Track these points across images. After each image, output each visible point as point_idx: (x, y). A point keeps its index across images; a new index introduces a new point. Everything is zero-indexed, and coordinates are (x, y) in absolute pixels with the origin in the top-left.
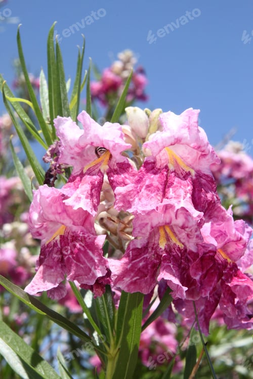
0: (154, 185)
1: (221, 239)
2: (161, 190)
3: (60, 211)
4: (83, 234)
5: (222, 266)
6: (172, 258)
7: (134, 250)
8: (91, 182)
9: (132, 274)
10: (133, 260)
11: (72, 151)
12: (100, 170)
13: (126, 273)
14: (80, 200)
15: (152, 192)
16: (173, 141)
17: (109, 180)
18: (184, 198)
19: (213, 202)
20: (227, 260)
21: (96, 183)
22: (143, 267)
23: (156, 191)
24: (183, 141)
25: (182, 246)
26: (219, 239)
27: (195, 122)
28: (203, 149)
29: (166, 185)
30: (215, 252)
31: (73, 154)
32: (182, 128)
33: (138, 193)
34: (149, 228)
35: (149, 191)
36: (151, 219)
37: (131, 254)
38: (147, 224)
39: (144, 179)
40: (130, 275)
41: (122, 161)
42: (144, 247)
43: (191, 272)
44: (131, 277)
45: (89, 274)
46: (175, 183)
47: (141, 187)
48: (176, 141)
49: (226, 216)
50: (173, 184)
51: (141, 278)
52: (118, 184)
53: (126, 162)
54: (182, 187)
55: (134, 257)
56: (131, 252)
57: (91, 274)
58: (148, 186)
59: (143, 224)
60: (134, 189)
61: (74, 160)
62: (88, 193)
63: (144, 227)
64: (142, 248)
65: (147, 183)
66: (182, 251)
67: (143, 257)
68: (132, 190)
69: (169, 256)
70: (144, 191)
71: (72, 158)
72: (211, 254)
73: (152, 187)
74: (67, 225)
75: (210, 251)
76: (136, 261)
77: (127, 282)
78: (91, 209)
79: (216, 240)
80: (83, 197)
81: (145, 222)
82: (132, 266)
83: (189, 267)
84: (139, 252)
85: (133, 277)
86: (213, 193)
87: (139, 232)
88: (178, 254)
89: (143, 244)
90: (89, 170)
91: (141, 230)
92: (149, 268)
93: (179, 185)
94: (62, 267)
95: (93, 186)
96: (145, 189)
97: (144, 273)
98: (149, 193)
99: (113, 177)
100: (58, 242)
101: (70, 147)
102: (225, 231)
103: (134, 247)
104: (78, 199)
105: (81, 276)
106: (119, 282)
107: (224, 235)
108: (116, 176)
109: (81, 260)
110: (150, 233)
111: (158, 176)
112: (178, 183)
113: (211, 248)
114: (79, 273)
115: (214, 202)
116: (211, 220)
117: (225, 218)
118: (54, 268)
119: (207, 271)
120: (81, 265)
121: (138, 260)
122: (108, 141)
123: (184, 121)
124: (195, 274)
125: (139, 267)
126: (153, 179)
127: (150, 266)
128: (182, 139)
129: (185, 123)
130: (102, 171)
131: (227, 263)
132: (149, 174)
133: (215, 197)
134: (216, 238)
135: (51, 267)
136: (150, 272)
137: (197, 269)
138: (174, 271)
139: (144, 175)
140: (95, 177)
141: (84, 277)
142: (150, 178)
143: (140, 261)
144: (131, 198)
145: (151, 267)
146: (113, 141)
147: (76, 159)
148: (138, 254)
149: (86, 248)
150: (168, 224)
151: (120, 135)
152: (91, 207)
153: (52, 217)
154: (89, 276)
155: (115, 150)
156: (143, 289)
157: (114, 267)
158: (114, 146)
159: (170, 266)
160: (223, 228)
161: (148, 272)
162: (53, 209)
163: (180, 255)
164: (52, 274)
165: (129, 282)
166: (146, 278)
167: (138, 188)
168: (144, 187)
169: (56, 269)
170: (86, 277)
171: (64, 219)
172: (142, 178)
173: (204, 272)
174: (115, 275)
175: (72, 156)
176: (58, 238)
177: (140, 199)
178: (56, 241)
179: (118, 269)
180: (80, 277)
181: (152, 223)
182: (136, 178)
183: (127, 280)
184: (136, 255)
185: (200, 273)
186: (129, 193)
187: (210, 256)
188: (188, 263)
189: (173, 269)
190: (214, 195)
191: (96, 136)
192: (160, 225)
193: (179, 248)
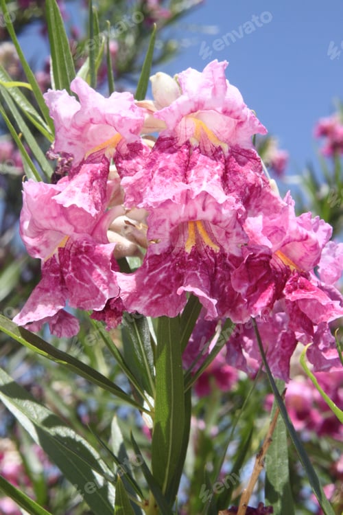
0: (169, 167)
1: (276, 238)
2: (180, 174)
3: (55, 214)
4: (87, 243)
5: (281, 276)
6: (200, 264)
7: (151, 257)
8: (91, 171)
9: (151, 291)
10: (150, 271)
11: (69, 134)
12: (104, 155)
13: (143, 289)
14: (74, 195)
15: (167, 177)
16: (192, 106)
17: (117, 167)
18: (208, 180)
19: (256, 186)
20: (288, 266)
21: (99, 172)
22: (164, 280)
23: (173, 176)
24: (206, 106)
25: (216, 249)
26: (274, 238)
27: (220, 78)
28: (237, 114)
29: (187, 167)
30: (269, 256)
31: (70, 138)
32: (203, 87)
33: (150, 180)
34: (167, 225)
35: (164, 175)
36: (170, 213)
37: (148, 264)
38: (164, 221)
39: (157, 161)
40: (148, 293)
41: (133, 141)
42: (165, 253)
43: (234, 283)
44: (149, 295)
45: (97, 297)
46: (198, 163)
47: (153, 172)
48: (197, 105)
49: (280, 205)
50: (196, 163)
51: (164, 295)
52: (127, 172)
53: (138, 142)
54: (207, 166)
55: (152, 268)
56: (147, 262)
57: (99, 296)
58: (162, 170)
59: (159, 221)
60: (145, 176)
61: (72, 146)
62: (85, 185)
63: (160, 225)
64: (161, 255)
65: (161, 165)
66: (218, 256)
67: (163, 266)
68: (142, 177)
69: (196, 262)
70: (157, 178)
71: (70, 144)
72: (263, 258)
73: (168, 171)
74: (67, 233)
75: (262, 255)
76: (154, 272)
77: (145, 302)
78: (90, 206)
79: (269, 240)
80: (78, 190)
81: (162, 217)
82: (149, 280)
83: (230, 275)
84: (157, 261)
85: (153, 295)
86: (258, 174)
87: (154, 232)
88: (210, 260)
89: (162, 250)
90: (90, 156)
91: (157, 229)
92: (173, 281)
93: (203, 165)
94: (62, 290)
95: (94, 177)
96: (159, 173)
97: (166, 287)
98: (164, 178)
99: (122, 163)
100: (57, 257)
101: (65, 128)
102: (283, 227)
103: (151, 253)
104: (71, 194)
105: (88, 299)
106: (134, 303)
107: (280, 232)
108: (125, 162)
109: (85, 278)
110: (171, 234)
111: (175, 155)
112: (203, 163)
113: (262, 251)
114: (84, 296)
115: (260, 186)
116: (261, 213)
117: (279, 208)
118: (51, 291)
119: (258, 282)
120: (86, 285)
121: (157, 271)
122: (113, 114)
123: (208, 78)
124: (239, 286)
125: (158, 280)
126: (168, 161)
127: (173, 278)
128: (204, 102)
129: (208, 80)
130: (107, 156)
131: (289, 271)
132: (164, 154)
133: (261, 180)
134: (269, 237)
135: (47, 290)
136: (174, 286)
137: (242, 279)
138: (201, 280)
139: (156, 156)
140: (97, 165)
141: (91, 301)
142: (165, 159)
143: (160, 272)
144: (142, 188)
145: (175, 280)
146: (119, 115)
147: (75, 145)
148: (156, 263)
149: (92, 261)
150: (193, 219)
151: (129, 106)
152: (89, 203)
153: (45, 224)
154: (97, 299)
155: (122, 127)
156: (168, 310)
157: (124, 283)
158: (120, 121)
159: (196, 275)
160: (280, 223)
161: (172, 286)
162: (46, 212)
163: (213, 260)
164: (47, 299)
165: (149, 301)
166: (170, 295)
167: (150, 174)
168: (157, 172)
169: (53, 293)
170: (94, 301)
171: (61, 225)
172: (154, 160)
173: (253, 283)
174: (125, 293)
175: (70, 141)
176: (56, 251)
177: (151, 188)
178: (54, 256)
179: (130, 285)
180: (86, 302)
181: (170, 219)
182: (148, 160)
183: (145, 299)
184: (153, 265)
185: (247, 285)
186: (138, 183)
187: (261, 261)
188: (228, 271)
189: (200, 278)
190: (258, 177)
191: (96, 110)
192: (182, 220)
193: (212, 251)
